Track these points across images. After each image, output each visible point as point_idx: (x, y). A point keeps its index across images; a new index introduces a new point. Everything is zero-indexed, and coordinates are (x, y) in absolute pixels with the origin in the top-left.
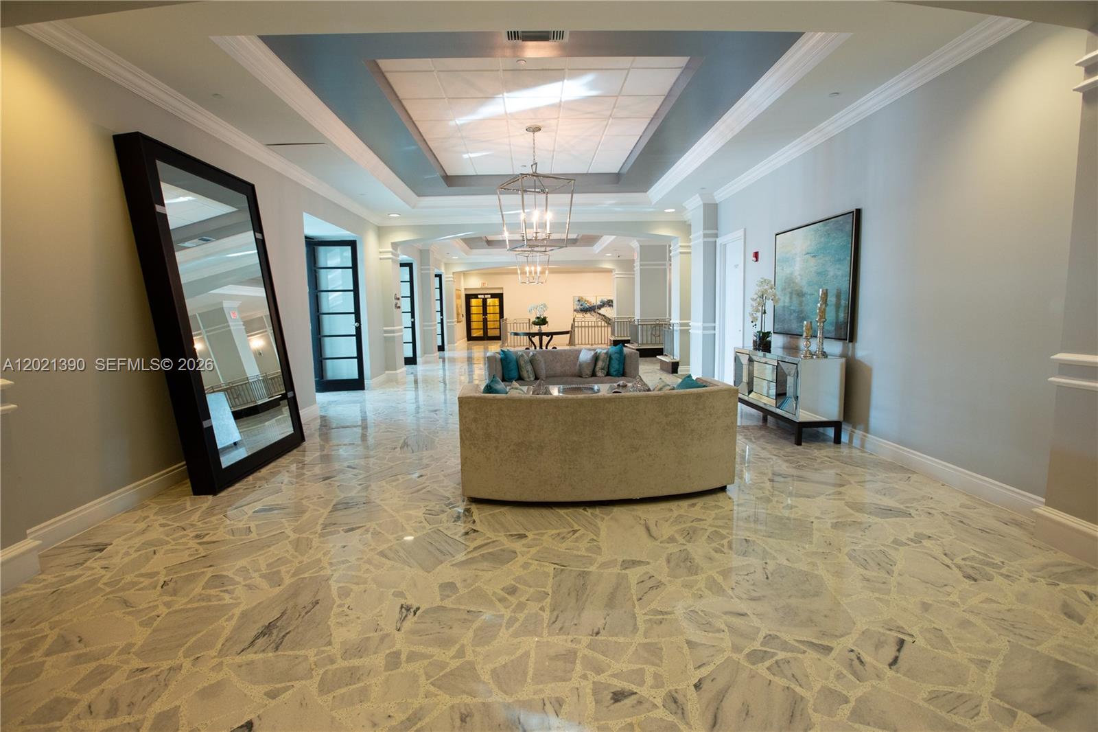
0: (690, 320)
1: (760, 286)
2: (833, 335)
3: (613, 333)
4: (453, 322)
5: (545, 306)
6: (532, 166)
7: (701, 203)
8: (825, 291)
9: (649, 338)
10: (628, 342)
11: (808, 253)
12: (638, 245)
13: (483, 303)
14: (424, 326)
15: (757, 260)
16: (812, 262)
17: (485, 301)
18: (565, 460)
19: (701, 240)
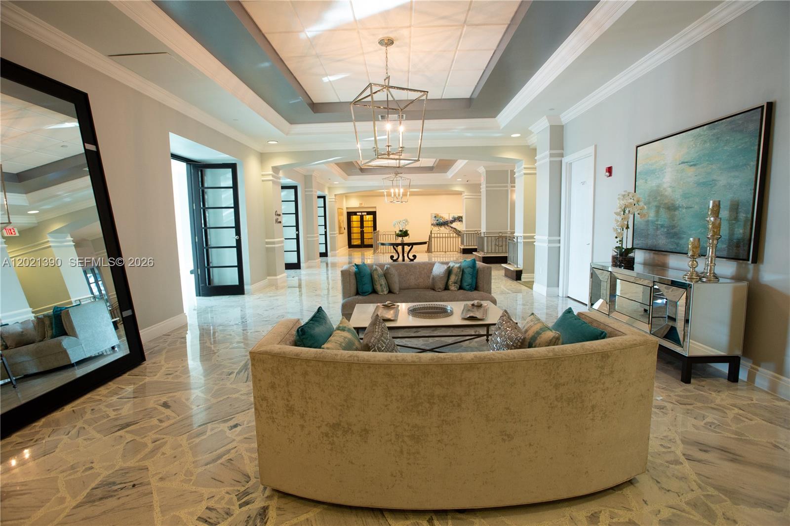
0: (535, 233)
1: (623, 200)
2: (725, 254)
3: (462, 243)
4: (335, 234)
5: (407, 221)
6: (385, 80)
7: (548, 125)
8: (717, 203)
9: (493, 247)
10: (475, 250)
11: (683, 163)
12: (485, 170)
13: (361, 219)
14: (308, 237)
15: (610, 175)
16: (691, 171)
17: (362, 217)
18: (402, 452)
19: (548, 160)
